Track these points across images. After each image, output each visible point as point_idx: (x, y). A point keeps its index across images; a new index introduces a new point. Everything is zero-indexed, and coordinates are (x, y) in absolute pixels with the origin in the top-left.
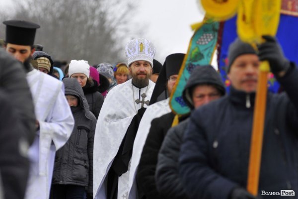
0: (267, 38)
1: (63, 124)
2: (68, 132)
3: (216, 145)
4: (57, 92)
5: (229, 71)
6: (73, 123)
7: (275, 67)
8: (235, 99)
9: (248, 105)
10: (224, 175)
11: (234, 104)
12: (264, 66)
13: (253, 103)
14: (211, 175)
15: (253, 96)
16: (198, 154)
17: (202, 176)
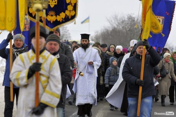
0: (145, 40)
1: (98, 62)
2: (100, 64)
3: (132, 68)
4: (96, 53)
5: (136, 49)
6: (101, 61)
7: (147, 48)
8: (137, 56)
9: (141, 58)
10: (134, 76)
11: (137, 57)
12: (144, 47)
13: (142, 58)
14: (131, 76)
15: (142, 56)
16: (127, 70)
17: (128, 76)
